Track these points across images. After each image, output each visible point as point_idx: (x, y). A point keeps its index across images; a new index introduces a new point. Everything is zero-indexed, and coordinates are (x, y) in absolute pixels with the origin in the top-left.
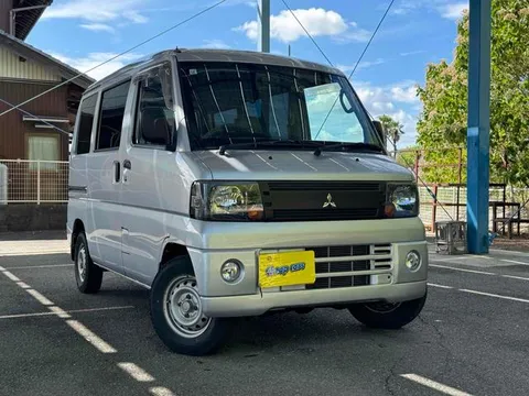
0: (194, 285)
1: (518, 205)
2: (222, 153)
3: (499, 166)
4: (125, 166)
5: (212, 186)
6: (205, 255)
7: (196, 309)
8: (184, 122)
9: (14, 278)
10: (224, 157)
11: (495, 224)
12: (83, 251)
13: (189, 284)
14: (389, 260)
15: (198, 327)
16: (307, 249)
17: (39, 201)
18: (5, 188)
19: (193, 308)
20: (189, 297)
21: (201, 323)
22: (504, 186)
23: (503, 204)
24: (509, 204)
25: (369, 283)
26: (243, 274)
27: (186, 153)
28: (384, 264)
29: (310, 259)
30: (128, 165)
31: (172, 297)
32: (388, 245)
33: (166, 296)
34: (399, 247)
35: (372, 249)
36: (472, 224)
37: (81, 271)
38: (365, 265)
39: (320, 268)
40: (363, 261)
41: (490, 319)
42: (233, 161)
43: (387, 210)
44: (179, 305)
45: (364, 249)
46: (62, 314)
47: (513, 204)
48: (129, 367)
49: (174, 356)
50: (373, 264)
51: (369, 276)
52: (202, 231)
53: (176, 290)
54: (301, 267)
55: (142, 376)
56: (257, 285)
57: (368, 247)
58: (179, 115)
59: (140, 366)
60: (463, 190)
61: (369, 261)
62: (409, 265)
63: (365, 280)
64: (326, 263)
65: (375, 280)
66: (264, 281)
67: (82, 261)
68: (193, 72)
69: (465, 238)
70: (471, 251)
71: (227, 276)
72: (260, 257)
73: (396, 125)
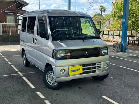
0: (53, 73)
1: (135, 36)
2: (60, 42)
3: (131, 26)
4: (35, 40)
5: (58, 51)
6: (56, 68)
7: (54, 79)
8: (50, 33)
9: (7, 60)
10: (60, 43)
11: (128, 41)
12: (25, 56)
13: (52, 73)
14: (100, 66)
15: (54, 83)
16: (81, 65)
17: (10, 34)
18: (2, 31)
19: (53, 79)
20: (52, 76)
21: (55, 82)
22: (132, 31)
23: (131, 36)
24: (133, 36)
25: (95, 72)
26: (65, 72)
27: (51, 41)
28: (99, 67)
29: (81, 67)
30: (36, 40)
31: (48, 76)
32: (100, 63)
33: (47, 75)
34: (103, 63)
35: (96, 64)
36: (122, 44)
37: (24, 61)
38: (95, 68)
39: (83, 69)
40: (94, 67)
41: (124, 77)
42: (62, 44)
43: (100, 54)
44: (50, 78)
45: (94, 64)
46: (21, 74)
47: (134, 36)
48: (38, 93)
49: (49, 89)
50: (96, 67)
51: (95, 70)
52: (55, 62)
53: (49, 74)
54: (79, 69)
55: (42, 97)
56: (69, 74)
57: (95, 63)
58: (49, 31)
59: (41, 93)
60: (121, 32)
61: (95, 67)
62: (105, 67)
63: (94, 71)
64: (85, 68)
65: (97, 71)
66: (70, 73)
67: (25, 59)
68: (52, 19)
69: (120, 48)
70: (122, 51)
71: (61, 72)
72: (69, 68)
73: (104, 8)
